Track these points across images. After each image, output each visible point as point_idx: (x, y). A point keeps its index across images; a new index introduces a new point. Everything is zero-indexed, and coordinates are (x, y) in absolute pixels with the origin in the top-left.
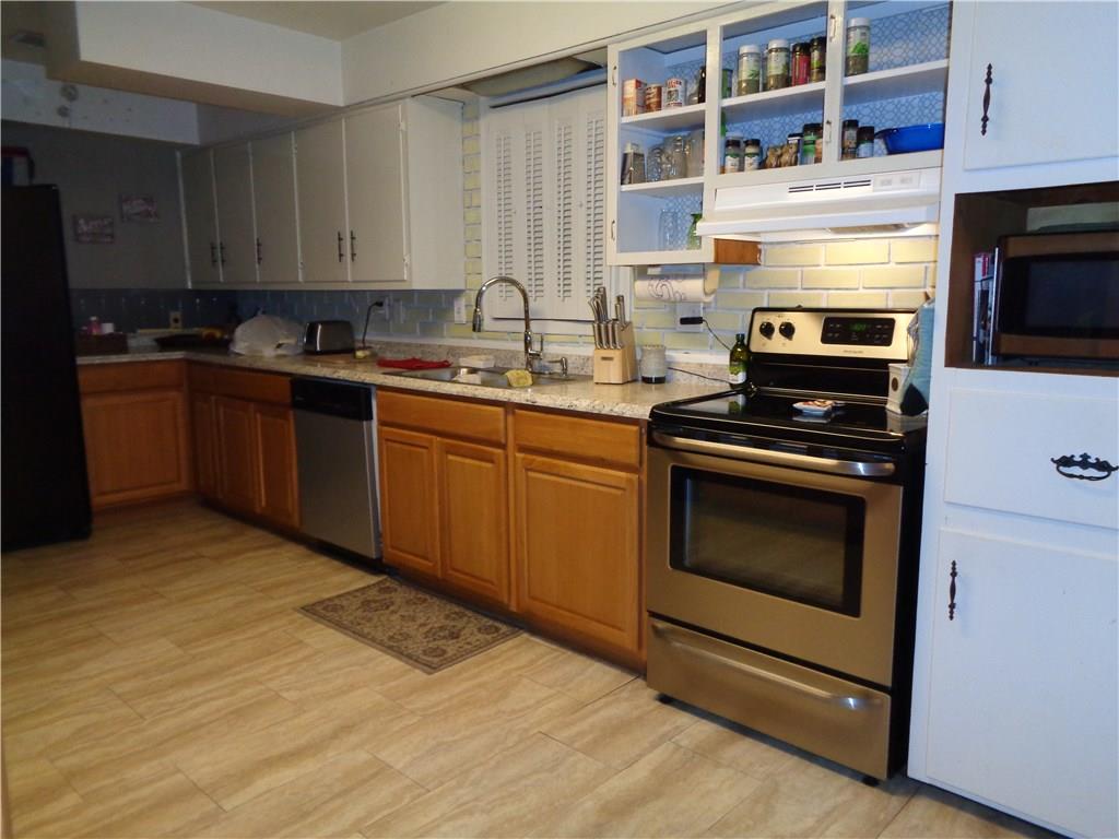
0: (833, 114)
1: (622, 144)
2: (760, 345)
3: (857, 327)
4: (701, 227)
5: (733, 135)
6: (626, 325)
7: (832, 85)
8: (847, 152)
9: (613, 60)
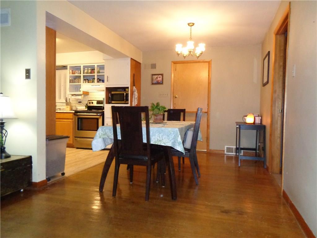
0: (96, 77)
1: (70, 78)
2: (89, 105)
3: (100, 102)
4: (81, 89)
5: (85, 78)
6: (70, 103)
7: (96, 74)
8: (98, 82)
9: (68, 67)
